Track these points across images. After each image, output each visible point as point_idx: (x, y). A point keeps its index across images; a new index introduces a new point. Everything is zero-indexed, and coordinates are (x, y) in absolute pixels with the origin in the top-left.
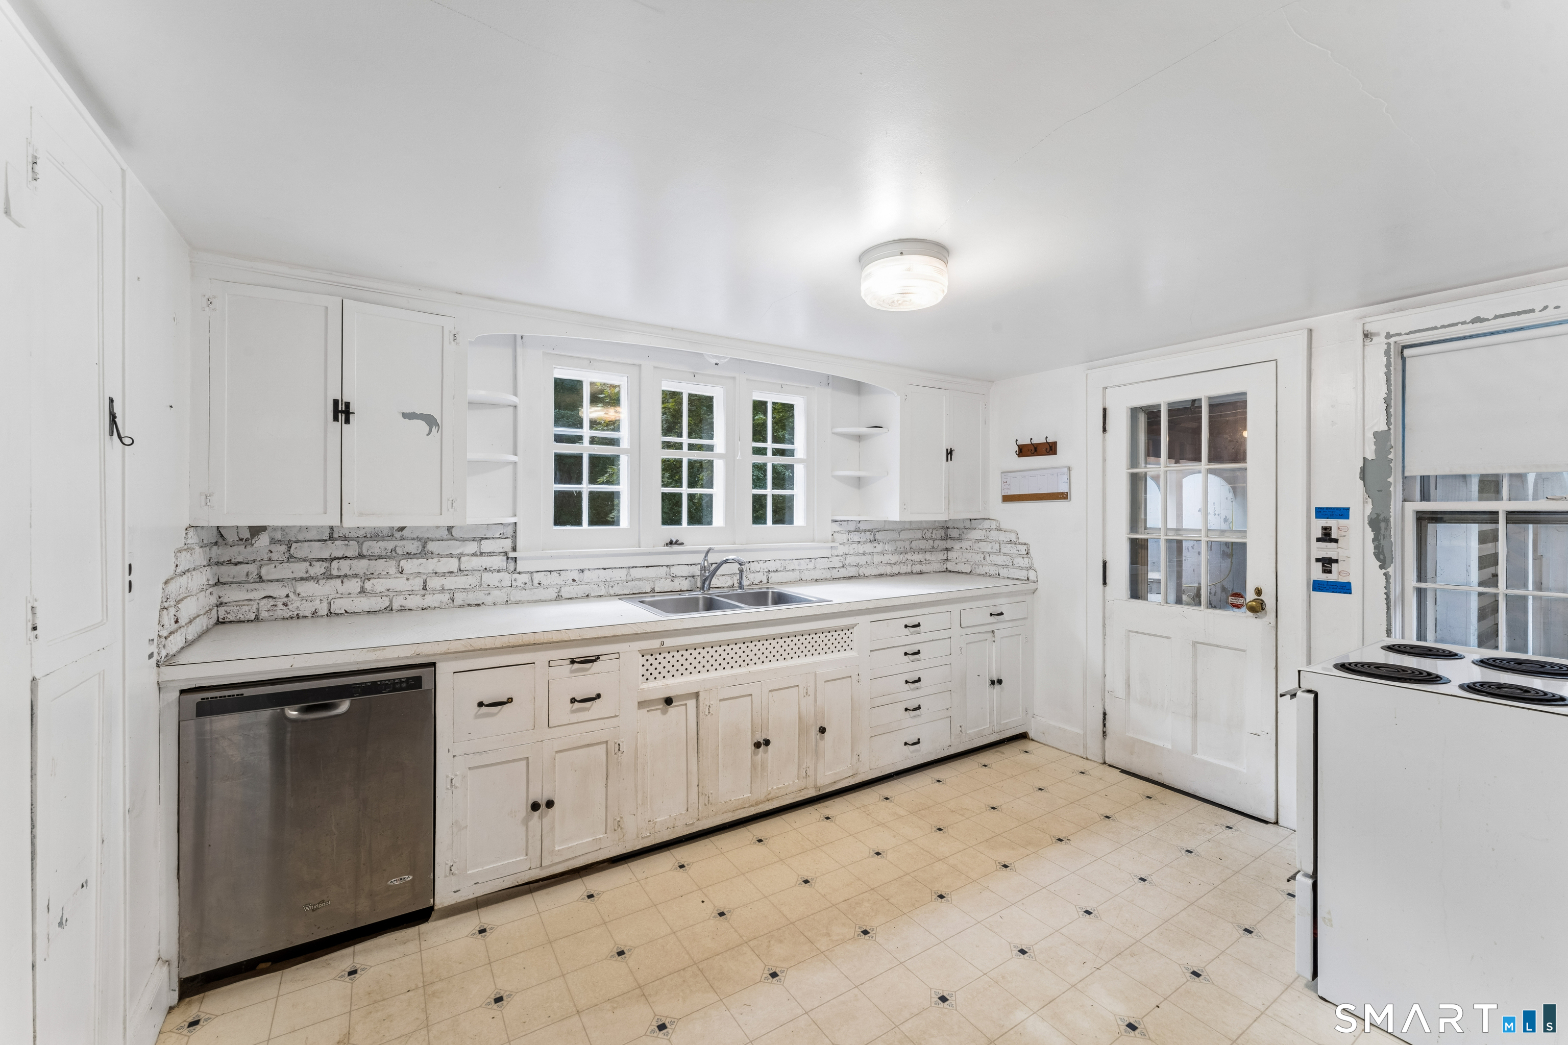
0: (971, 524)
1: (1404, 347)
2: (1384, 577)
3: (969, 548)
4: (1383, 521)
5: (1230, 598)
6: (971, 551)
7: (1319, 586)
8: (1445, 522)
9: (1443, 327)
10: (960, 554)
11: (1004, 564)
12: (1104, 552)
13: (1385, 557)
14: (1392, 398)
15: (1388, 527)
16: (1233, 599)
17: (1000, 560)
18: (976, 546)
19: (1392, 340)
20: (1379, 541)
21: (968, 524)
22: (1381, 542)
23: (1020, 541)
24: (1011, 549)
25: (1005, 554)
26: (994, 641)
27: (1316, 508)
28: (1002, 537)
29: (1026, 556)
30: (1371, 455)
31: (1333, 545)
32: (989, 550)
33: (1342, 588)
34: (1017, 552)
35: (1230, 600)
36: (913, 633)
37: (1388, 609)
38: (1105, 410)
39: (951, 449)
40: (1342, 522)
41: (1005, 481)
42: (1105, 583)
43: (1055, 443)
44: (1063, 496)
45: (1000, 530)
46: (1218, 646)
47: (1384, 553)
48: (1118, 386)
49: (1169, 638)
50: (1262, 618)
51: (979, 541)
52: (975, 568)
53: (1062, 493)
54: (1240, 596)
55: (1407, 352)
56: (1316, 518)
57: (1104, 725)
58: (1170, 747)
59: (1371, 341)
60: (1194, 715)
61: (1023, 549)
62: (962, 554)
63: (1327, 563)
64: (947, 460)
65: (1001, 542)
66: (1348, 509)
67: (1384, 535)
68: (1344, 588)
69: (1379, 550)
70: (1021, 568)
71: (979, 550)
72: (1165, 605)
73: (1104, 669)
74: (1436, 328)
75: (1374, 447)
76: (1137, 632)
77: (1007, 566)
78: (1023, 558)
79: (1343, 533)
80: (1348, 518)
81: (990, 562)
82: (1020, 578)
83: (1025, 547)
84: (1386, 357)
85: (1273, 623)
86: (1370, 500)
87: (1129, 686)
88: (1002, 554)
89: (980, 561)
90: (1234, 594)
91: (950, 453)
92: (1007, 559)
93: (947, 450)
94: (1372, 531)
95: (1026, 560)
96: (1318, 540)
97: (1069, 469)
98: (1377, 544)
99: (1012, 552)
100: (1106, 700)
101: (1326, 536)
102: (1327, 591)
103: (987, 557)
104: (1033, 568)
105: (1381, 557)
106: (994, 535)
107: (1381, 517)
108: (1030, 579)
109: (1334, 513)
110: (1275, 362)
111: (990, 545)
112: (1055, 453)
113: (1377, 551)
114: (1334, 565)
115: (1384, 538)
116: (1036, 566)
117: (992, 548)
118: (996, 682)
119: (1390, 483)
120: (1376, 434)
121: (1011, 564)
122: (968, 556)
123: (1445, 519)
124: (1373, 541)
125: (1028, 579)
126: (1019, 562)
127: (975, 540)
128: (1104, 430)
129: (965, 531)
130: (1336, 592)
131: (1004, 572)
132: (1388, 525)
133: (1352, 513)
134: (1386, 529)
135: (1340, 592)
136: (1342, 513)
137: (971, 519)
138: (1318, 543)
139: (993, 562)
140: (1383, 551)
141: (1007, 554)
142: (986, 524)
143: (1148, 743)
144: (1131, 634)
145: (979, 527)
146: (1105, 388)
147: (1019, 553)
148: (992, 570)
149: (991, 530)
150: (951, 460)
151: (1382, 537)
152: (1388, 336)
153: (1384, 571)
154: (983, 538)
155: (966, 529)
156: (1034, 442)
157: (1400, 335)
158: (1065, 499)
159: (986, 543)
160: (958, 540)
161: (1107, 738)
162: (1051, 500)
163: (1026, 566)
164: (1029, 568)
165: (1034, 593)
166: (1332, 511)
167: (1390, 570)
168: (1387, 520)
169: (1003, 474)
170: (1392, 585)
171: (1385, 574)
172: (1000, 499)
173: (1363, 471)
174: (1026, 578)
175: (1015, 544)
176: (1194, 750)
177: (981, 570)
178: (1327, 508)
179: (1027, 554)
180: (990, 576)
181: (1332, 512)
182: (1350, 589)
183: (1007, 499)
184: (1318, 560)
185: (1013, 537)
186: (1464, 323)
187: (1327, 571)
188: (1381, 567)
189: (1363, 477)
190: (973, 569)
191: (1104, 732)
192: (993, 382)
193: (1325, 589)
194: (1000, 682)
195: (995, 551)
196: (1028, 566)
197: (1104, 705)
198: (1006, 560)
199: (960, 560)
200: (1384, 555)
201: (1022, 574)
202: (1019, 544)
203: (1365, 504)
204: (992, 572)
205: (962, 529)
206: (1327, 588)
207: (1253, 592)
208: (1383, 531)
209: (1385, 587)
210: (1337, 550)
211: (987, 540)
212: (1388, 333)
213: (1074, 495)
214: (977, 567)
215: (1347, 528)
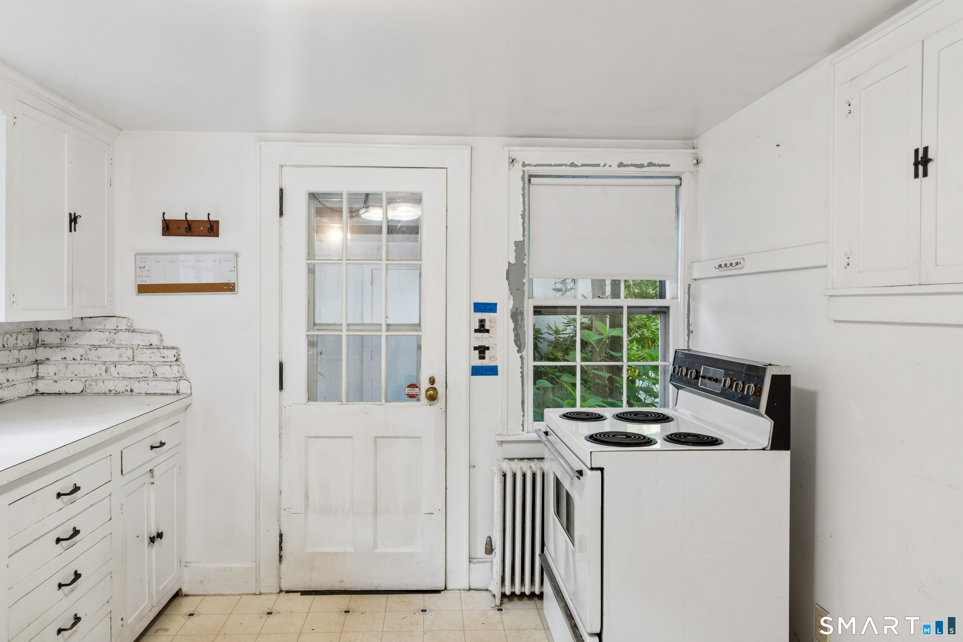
0: (83, 324)
1: (530, 176)
2: (520, 359)
3: (78, 358)
4: (520, 314)
5: (407, 389)
6: (82, 362)
7: (476, 371)
8: (542, 314)
9: (555, 165)
10: (62, 367)
11: (142, 375)
12: (280, 352)
13: (521, 343)
14: (526, 215)
15: (523, 320)
16: (409, 390)
17: (133, 371)
18: (93, 354)
19: (526, 169)
20: (517, 330)
21: (77, 325)
22: (518, 331)
23: (166, 344)
24: (152, 355)
25: (142, 363)
26: (153, 483)
27: (474, 303)
28: (137, 339)
29: (174, 363)
30: (513, 261)
31: (486, 334)
32: (116, 359)
33: (492, 370)
34: (162, 359)
35: (406, 391)
36: (67, 504)
37: (523, 384)
38: (281, 191)
39: (75, 213)
40: (492, 315)
41: (142, 265)
42: (281, 388)
43: (217, 222)
44: (229, 288)
45: (133, 332)
46: (397, 437)
47: (520, 340)
48: (297, 166)
49: (351, 437)
50: (435, 405)
51: (96, 347)
52: (90, 385)
53: (227, 284)
54: (415, 387)
55: (533, 180)
56: (474, 312)
57: (281, 549)
58: (352, 550)
59: (513, 167)
60: (375, 511)
61: (170, 355)
62: (67, 367)
63: (482, 350)
64: (71, 231)
65: (135, 347)
66: (496, 304)
67: (520, 325)
68: (492, 371)
69: (517, 338)
70: (168, 380)
71: (97, 359)
72: (347, 403)
73: (280, 485)
74: (550, 165)
75: (515, 254)
76: (317, 437)
77: (144, 379)
78: (170, 366)
79: (492, 325)
80: (495, 312)
81: (117, 375)
82: (165, 392)
83: (174, 352)
84: (522, 182)
85: (444, 408)
86: (512, 297)
87: (308, 497)
88: (136, 363)
89: (98, 375)
90: (410, 385)
91: (73, 220)
92: (147, 371)
93: (70, 214)
94: (513, 322)
95: (175, 368)
96: (476, 331)
97: (237, 255)
98: (516, 333)
99: (153, 359)
100: (282, 519)
101: (482, 328)
102: (482, 374)
103: (112, 368)
104: (185, 378)
105: (519, 343)
106: (124, 338)
107: (518, 311)
108: (181, 392)
109: (487, 308)
110: (445, 169)
111: (117, 352)
112: (217, 235)
113: (516, 339)
114: (487, 352)
115: (520, 328)
116: (188, 374)
117: (120, 356)
118: (156, 537)
119: (524, 284)
120: (516, 243)
121: (152, 375)
122: (79, 369)
123: (542, 312)
124: (513, 331)
125: (178, 392)
126: (165, 371)
127: (90, 347)
128: (281, 214)
129: (72, 334)
130: (488, 375)
131: (139, 387)
132: (523, 317)
133: (499, 308)
134: (522, 320)
135: (490, 375)
136: (491, 308)
137: (82, 318)
138: (475, 333)
139: (121, 375)
140: (519, 338)
141: (145, 363)
142: (111, 324)
143: (329, 553)
144: (310, 440)
145: (99, 327)
146: (282, 166)
147: (165, 360)
148: (120, 386)
149: (117, 331)
150: (75, 230)
151: (519, 327)
152: (524, 165)
153: (520, 354)
154: (104, 343)
155: (72, 331)
156: (189, 218)
157: (530, 165)
158: (231, 291)
159: (110, 349)
160: (59, 347)
161: (283, 562)
162: (212, 291)
163: (175, 376)
164: (179, 379)
165: (186, 409)
166: (485, 305)
167: (524, 353)
168: (522, 313)
169: (138, 257)
170: (525, 366)
171: (521, 357)
172: (135, 289)
173: (508, 272)
174: (175, 392)
175: (158, 348)
176: (375, 547)
177: (103, 387)
178: (482, 304)
179: (177, 360)
180: (117, 393)
181: (486, 307)
182: (497, 371)
183: (143, 289)
184: (475, 348)
185: (155, 341)
186: (566, 165)
187: (482, 357)
188: (519, 351)
189: (508, 279)
190: (88, 386)
191: (281, 557)
192: (121, 130)
193: (480, 373)
194: (160, 535)
195: (126, 359)
196: (178, 375)
197: (279, 526)
198: (143, 371)
199: (63, 376)
200: (520, 341)
201: (171, 387)
202: (164, 348)
203: (509, 300)
204: (120, 389)
205: (66, 331)
206: (482, 372)
207: (428, 381)
208: (519, 322)
209: (521, 367)
210: (489, 339)
211: (112, 345)
212: (524, 162)
213: (241, 287)
214: (93, 383)
215: (495, 320)
